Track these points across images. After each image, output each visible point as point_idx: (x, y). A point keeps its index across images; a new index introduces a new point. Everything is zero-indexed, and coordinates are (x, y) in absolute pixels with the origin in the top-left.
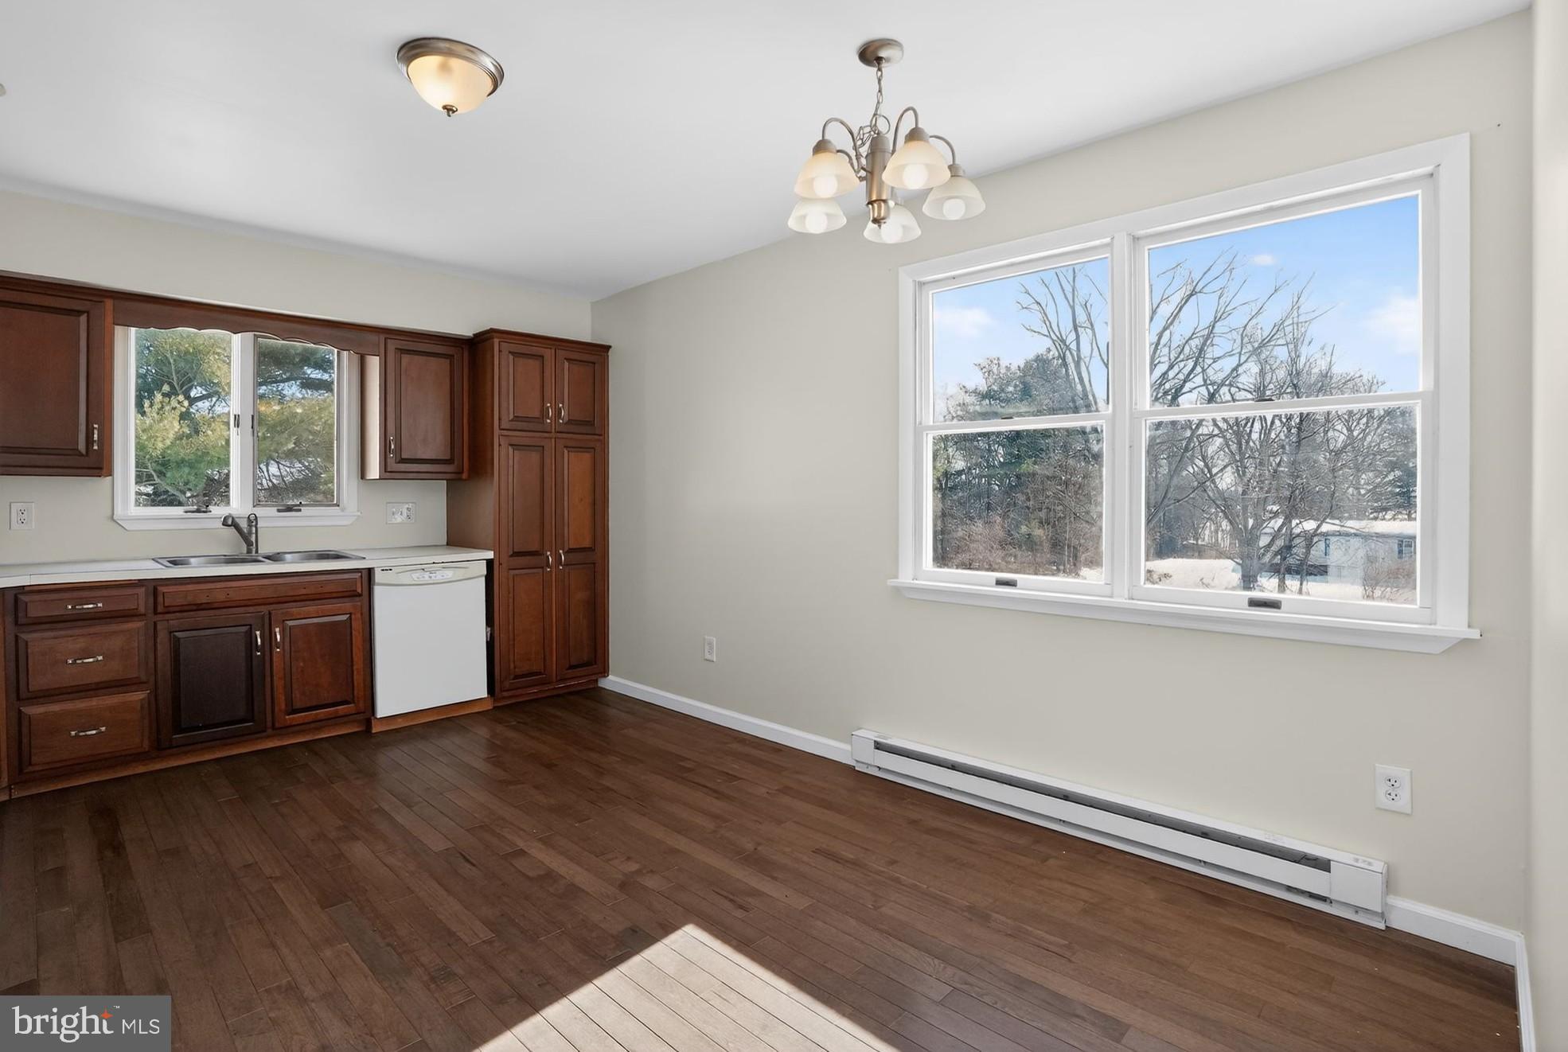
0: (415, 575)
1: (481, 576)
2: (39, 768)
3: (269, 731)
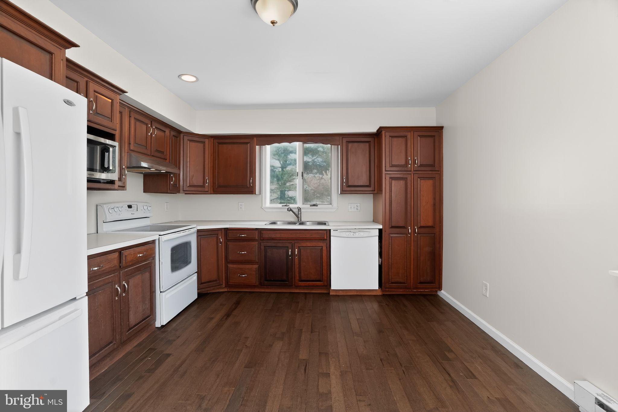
0: (347, 233)
1: (377, 236)
2: (231, 284)
3: (294, 286)
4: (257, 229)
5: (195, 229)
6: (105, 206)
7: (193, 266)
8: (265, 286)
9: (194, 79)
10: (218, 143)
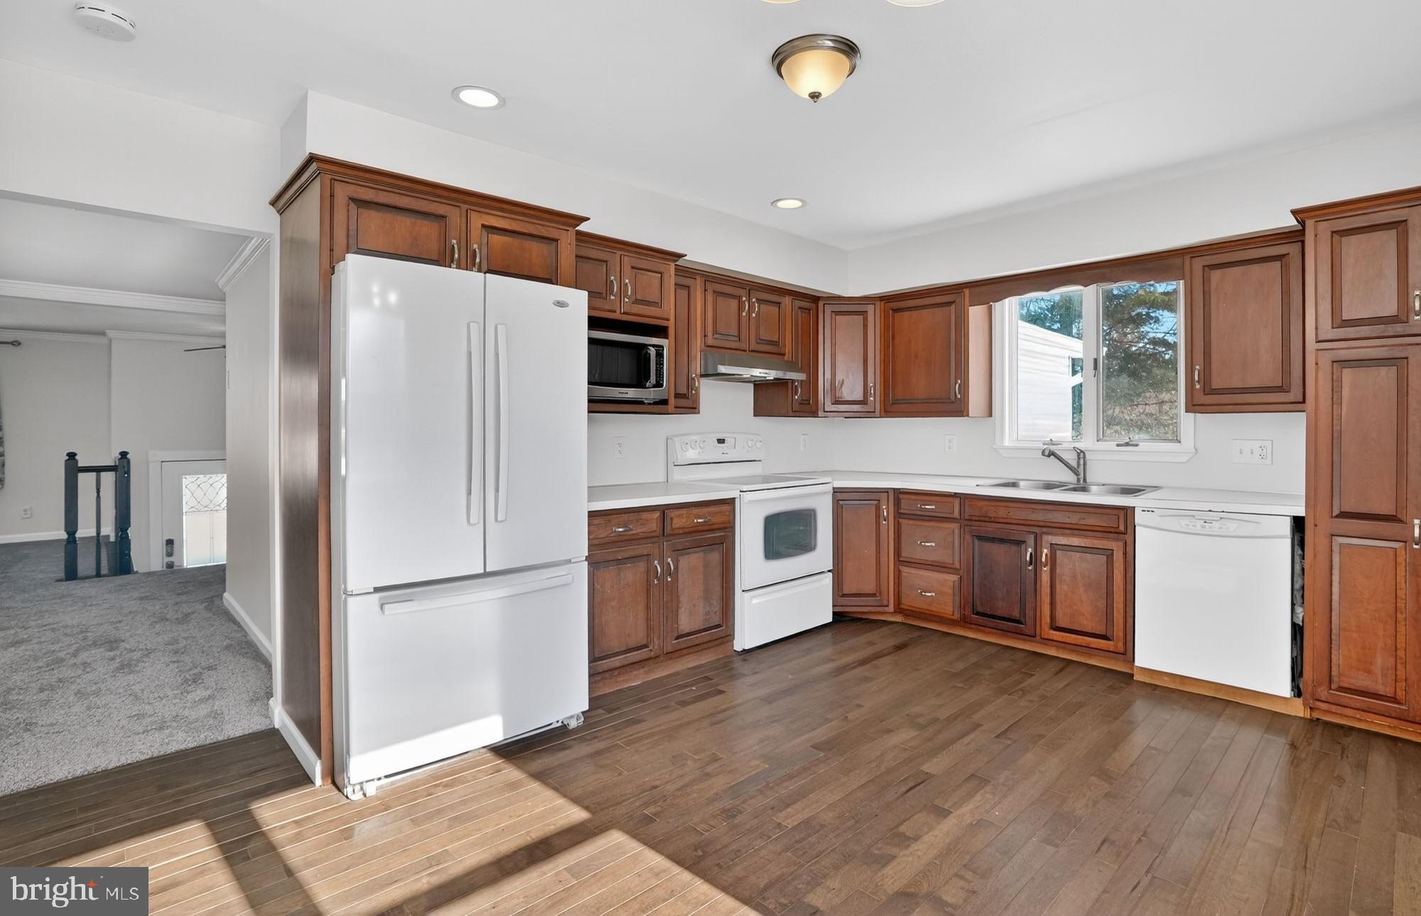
2: (906, 607)
3: (1038, 638)
4: (955, 495)
5: (829, 488)
6: (676, 439)
7: (822, 554)
8: (973, 626)
9: (798, 204)
10: (893, 310)
